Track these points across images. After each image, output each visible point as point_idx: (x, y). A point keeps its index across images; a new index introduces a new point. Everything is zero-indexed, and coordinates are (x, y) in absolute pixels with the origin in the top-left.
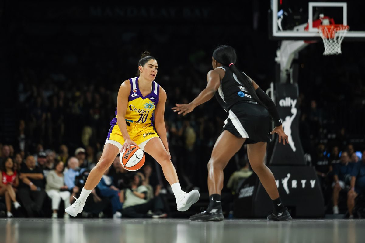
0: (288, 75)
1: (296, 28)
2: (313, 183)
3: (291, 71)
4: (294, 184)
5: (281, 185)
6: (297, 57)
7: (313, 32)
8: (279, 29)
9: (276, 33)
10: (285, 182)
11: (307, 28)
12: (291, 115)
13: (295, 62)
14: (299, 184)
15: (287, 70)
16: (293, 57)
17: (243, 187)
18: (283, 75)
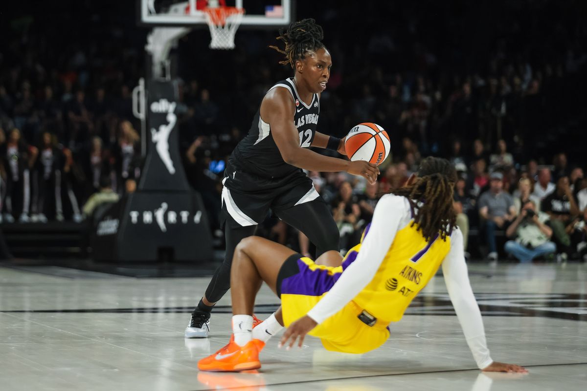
0: (164, 69)
1: (173, 8)
2: (197, 218)
3: (167, 64)
4: (172, 217)
5: (154, 218)
6: (175, 45)
7: (196, 16)
8: (150, 12)
9: (146, 18)
10: (160, 214)
11: (188, 9)
12: (167, 123)
13: (172, 52)
14: (179, 218)
15: (162, 64)
16: (169, 46)
17: (103, 219)
18: (157, 70)
